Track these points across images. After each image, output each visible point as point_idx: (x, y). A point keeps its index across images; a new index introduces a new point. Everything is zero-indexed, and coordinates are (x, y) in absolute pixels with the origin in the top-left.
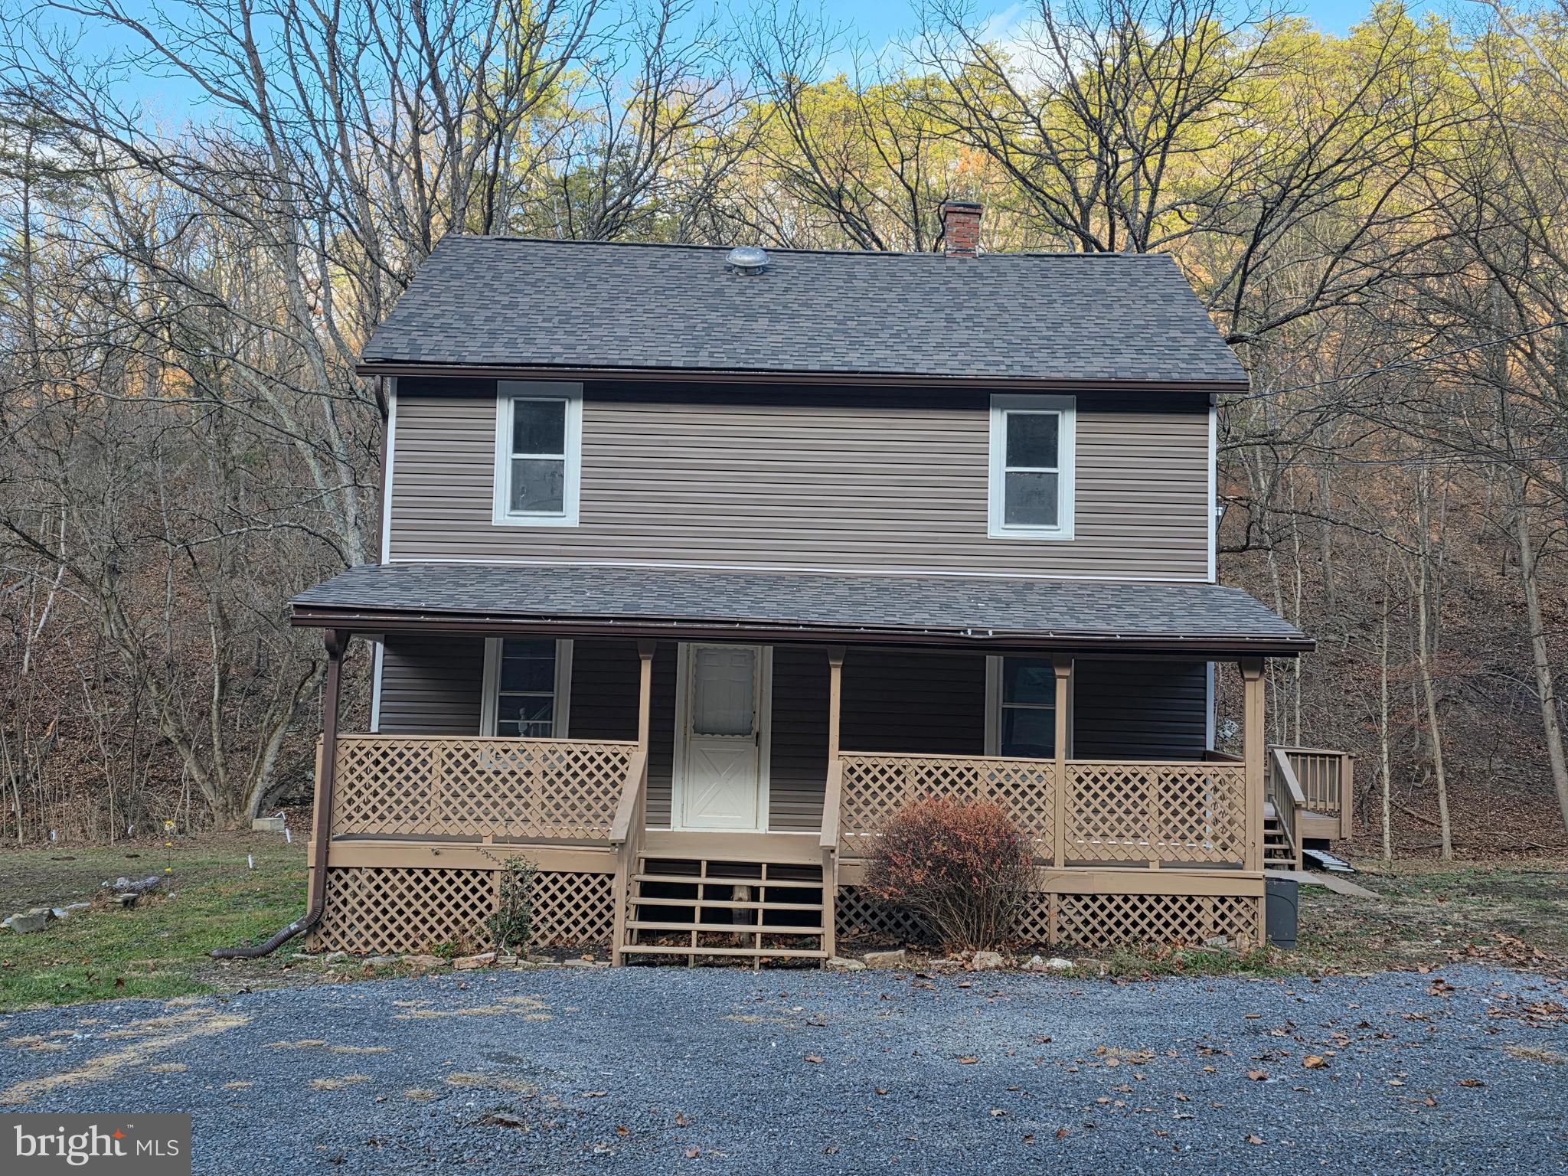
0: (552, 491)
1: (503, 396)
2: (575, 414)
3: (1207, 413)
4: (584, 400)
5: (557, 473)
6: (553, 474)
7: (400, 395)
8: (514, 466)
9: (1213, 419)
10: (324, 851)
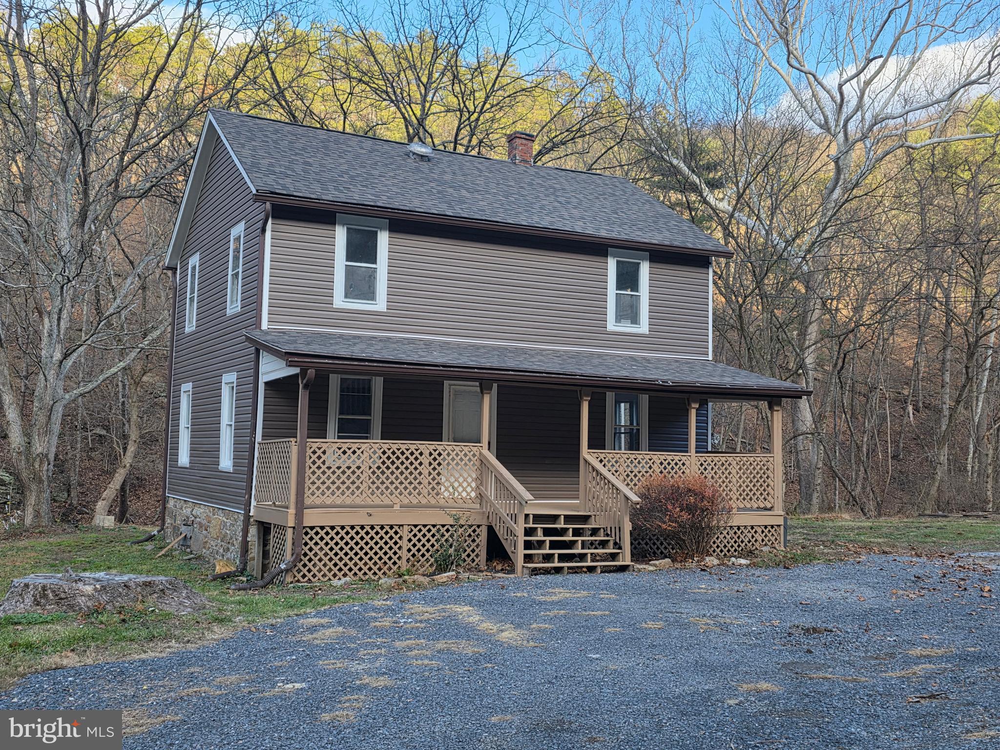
0: (370, 287)
1: (339, 224)
2: (383, 239)
3: (708, 268)
4: (389, 231)
5: (371, 276)
6: (370, 276)
7: (272, 217)
8: (346, 269)
9: (711, 271)
10: (299, 515)
